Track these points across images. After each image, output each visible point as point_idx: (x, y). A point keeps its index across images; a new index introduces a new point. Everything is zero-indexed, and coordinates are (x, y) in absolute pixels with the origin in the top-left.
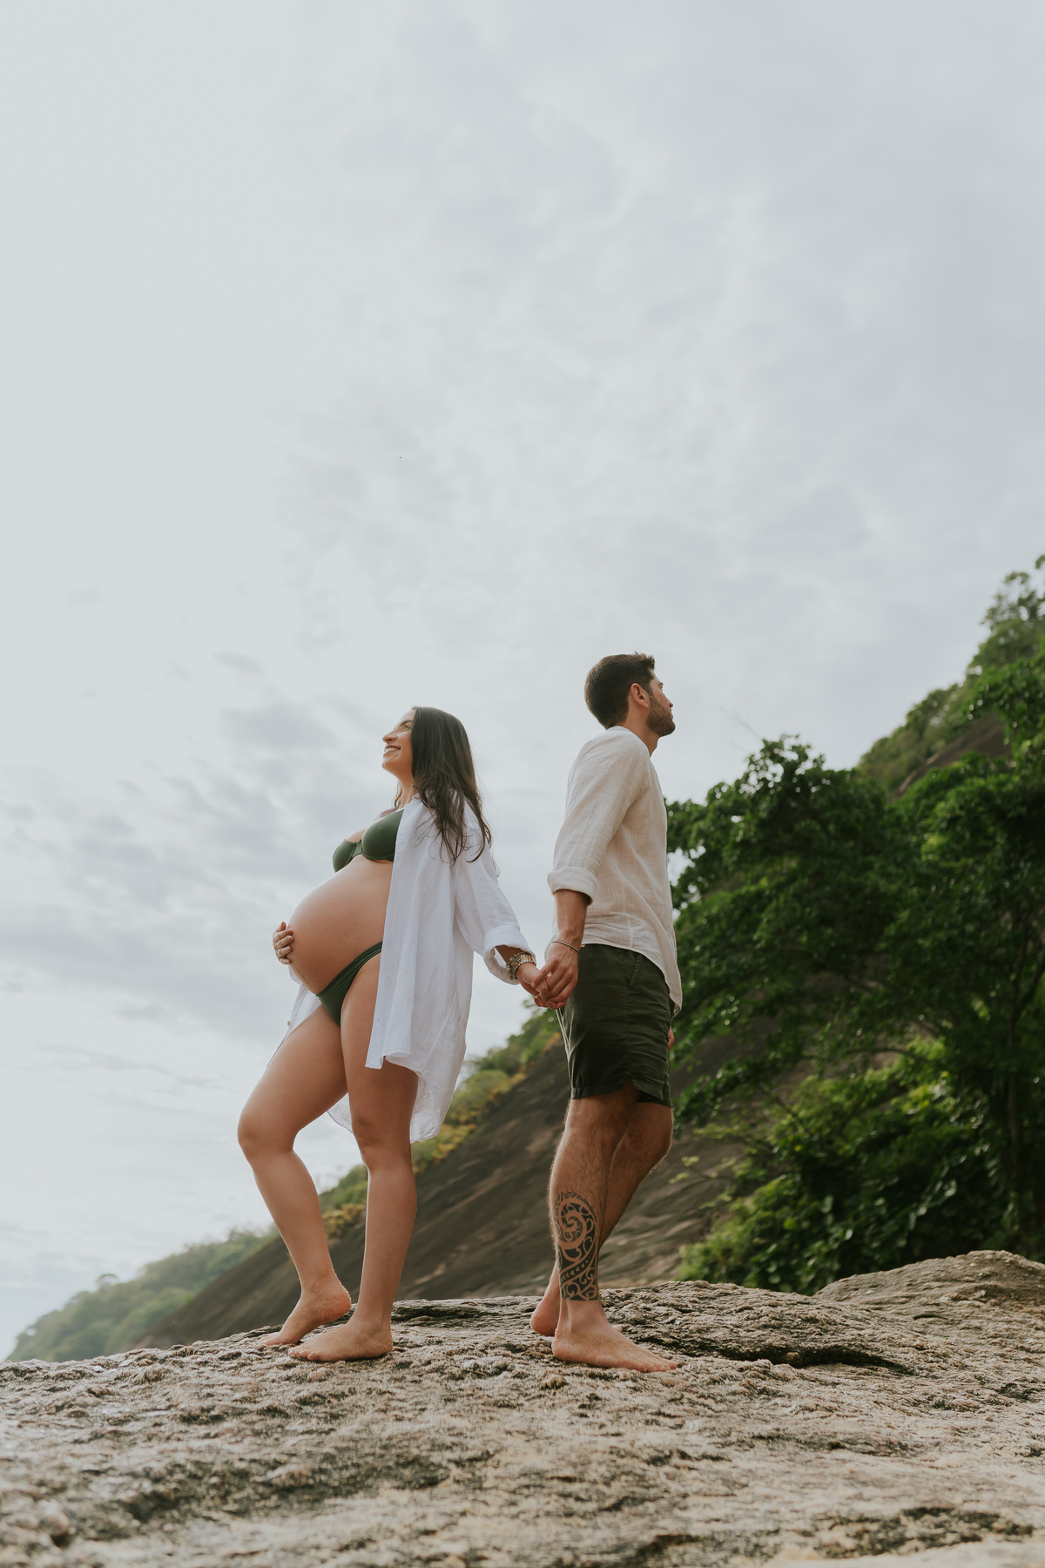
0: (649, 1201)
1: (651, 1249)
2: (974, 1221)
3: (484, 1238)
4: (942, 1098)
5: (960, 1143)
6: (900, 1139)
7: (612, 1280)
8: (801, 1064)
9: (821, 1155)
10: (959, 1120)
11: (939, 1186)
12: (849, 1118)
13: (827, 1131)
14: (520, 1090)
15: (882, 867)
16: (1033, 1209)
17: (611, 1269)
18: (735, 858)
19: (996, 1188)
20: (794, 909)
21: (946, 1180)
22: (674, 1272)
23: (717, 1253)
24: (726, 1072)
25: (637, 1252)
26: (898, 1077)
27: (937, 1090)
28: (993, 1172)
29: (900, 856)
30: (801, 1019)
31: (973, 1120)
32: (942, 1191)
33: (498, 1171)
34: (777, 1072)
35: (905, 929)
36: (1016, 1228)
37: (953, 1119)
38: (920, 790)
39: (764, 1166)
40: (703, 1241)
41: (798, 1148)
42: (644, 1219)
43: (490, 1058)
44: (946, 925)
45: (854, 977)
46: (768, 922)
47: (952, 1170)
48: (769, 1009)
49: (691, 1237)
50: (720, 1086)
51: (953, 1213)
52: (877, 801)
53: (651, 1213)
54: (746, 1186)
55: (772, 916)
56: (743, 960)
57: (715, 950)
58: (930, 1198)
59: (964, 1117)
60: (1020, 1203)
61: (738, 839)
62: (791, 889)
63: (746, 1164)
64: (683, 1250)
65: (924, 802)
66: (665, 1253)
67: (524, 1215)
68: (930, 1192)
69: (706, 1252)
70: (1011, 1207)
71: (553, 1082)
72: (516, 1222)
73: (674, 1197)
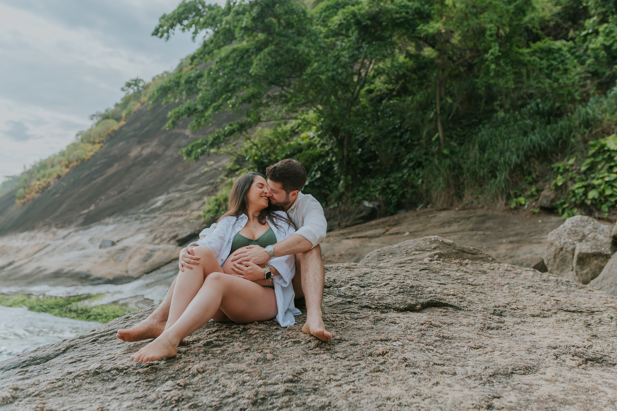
0: (188, 178)
1: (191, 198)
2: (326, 187)
3: (112, 193)
4: (314, 137)
5: (321, 156)
6: (298, 155)
7: (174, 211)
8: (259, 124)
9: (266, 161)
10: (320, 147)
11: (313, 173)
12: (277, 145)
13: (268, 151)
14: (124, 129)
15: (306, 43)
16: (350, 182)
17: (174, 206)
18: (241, 34)
19: (337, 174)
20: (268, 60)
21: (316, 171)
22: (202, 208)
23: (221, 200)
24: (229, 127)
25: (185, 200)
26: (295, 128)
27: (311, 134)
28: (336, 168)
29: (313, 38)
30: (261, 105)
31: (326, 147)
32: (315, 175)
33: (116, 165)
34: (251, 127)
35: (315, 71)
36: (343, 190)
37: (318, 146)
38: (322, 8)
39: (239, 164)
40: (215, 195)
41: (256, 158)
42: (186, 186)
43: (107, 114)
44: (331, 69)
45: (285, 88)
46: (257, 65)
47: (319, 167)
48: (248, 100)
49: (209, 193)
50: (226, 133)
51: (319, 184)
52: (304, 12)
53: (189, 183)
54: (231, 172)
55: (258, 62)
56: (242, 80)
57: (229, 75)
58: (309, 178)
59: (323, 145)
60: (346, 181)
61: (243, 26)
62: (266, 50)
63: (232, 164)
64: (206, 199)
65: (324, 14)
66: (197, 200)
67: (130, 184)
68: (310, 176)
69: (217, 200)
70: (342, 182)
71: (139, 126)
72: (127, 187)
73: (199, 177)
